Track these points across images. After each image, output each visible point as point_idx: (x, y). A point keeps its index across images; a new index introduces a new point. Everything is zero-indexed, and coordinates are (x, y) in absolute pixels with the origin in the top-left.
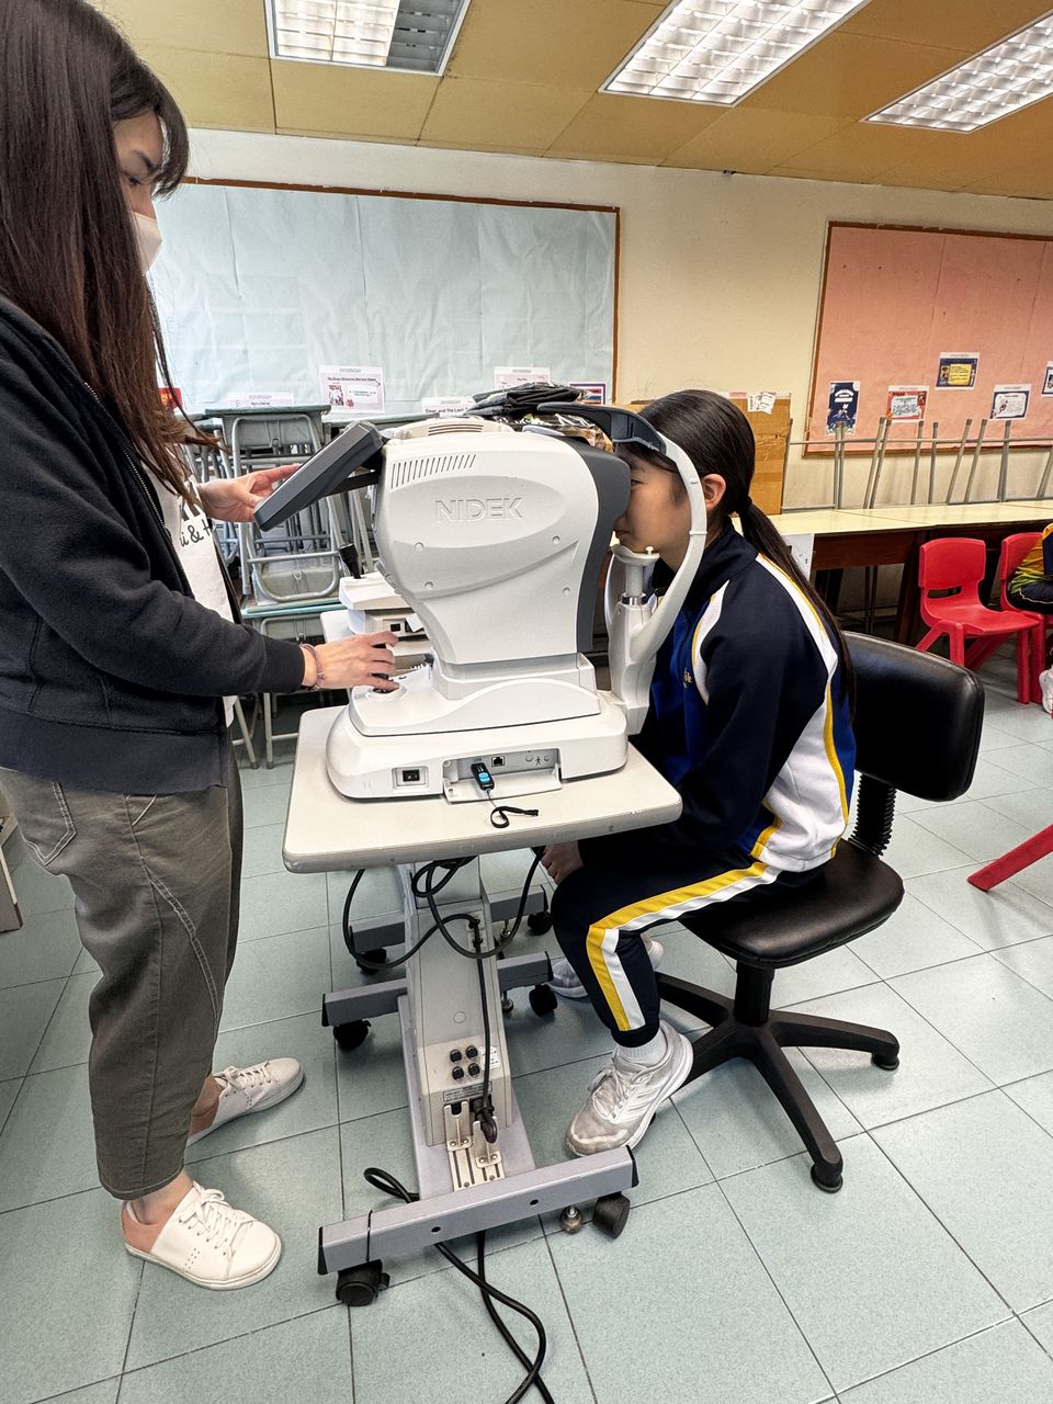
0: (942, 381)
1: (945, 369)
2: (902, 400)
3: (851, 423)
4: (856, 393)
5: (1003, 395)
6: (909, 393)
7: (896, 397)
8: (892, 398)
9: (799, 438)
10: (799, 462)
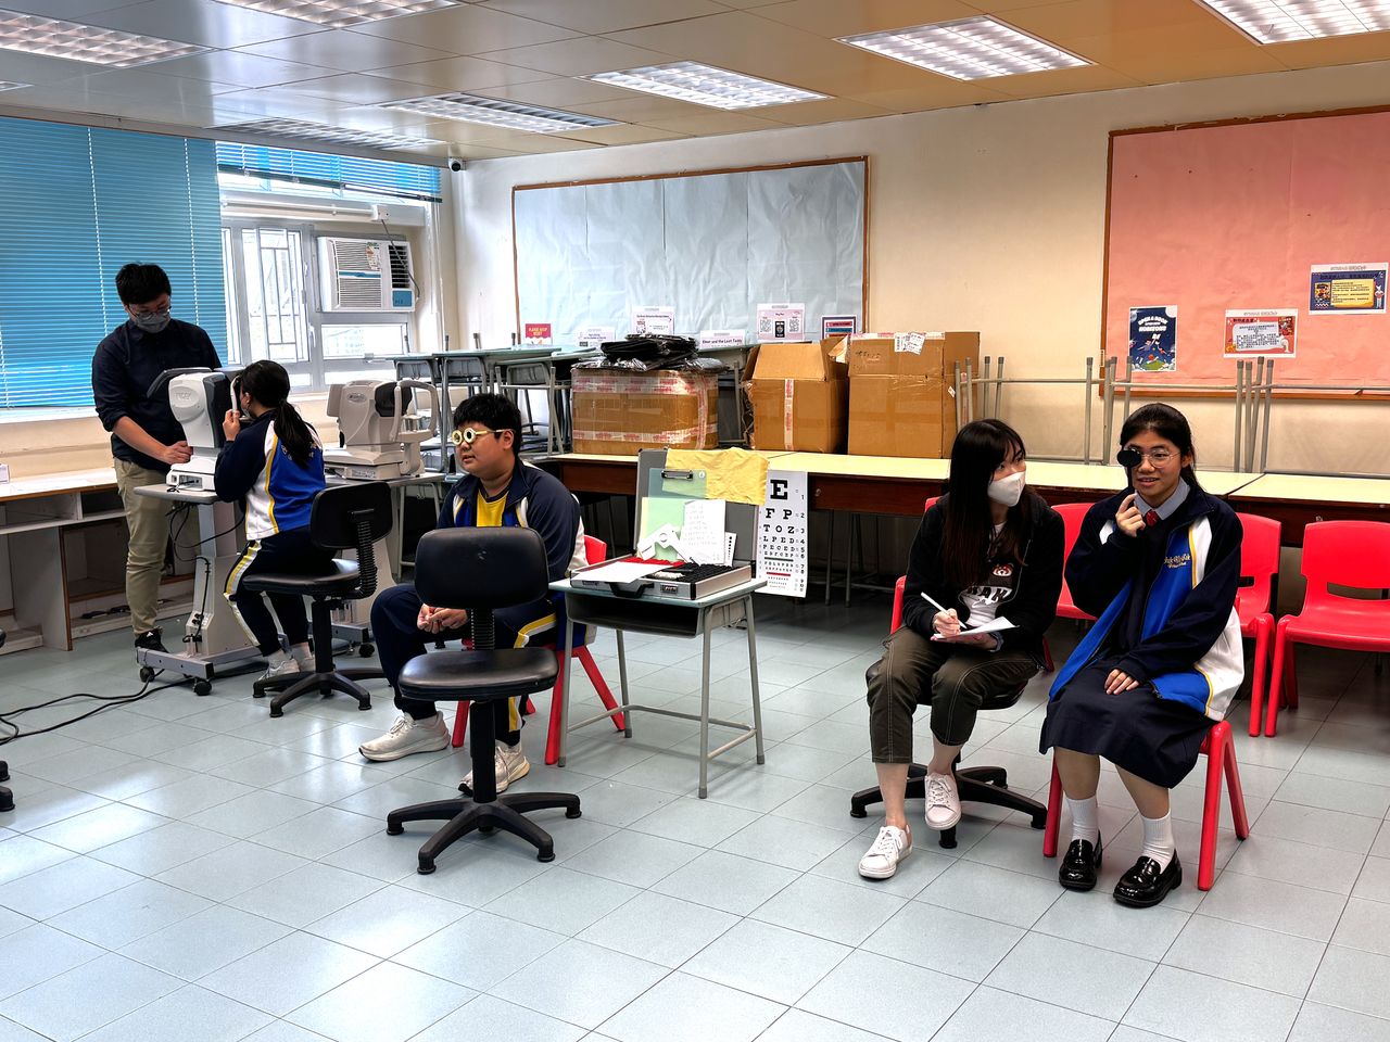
0: (1320, 301)
1: (1321, 287)
2: (1250, 328)
3: (1169, 357)
4: (1171, 322)
6: (1262, 319)
7: (1237, 326)
8: (1232, 327)
9: (1096, 375)
10: (1098, 404)
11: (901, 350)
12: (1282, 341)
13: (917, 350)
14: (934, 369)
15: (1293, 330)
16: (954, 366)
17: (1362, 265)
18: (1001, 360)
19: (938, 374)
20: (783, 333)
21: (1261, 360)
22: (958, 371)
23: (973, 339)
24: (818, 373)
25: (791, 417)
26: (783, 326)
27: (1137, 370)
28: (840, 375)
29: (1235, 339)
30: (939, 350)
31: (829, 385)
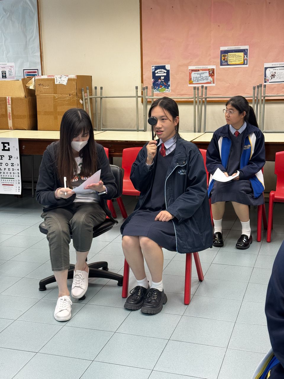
0: (224, 62)
1: (224, 56)
2: (198, 74)
3: (167, 86)
4: (168, 72)
5: (272, 70)
6: (203, 70)
7: (193, 73)
8: (191, 73)
9: (140, 94)
10: (141, 106)
11: (58, 83)
12: (210, 79)
13: (65, 83)
14: (73, 91)
15: (214, 74)
16: (81, 91)
17: (239, 47)
18: (101, 88)
19: (75, 94)
20: (6, 76)
21: (202, 87)
22: (83, 92)
23: (88, 79)
24: (22, 94)
25: (11, 114)
26: (5, 73)
27: (156, 92)
28: (31, 94)
29: (192, 78)
30: (74, 83)
31: (27, 100)
